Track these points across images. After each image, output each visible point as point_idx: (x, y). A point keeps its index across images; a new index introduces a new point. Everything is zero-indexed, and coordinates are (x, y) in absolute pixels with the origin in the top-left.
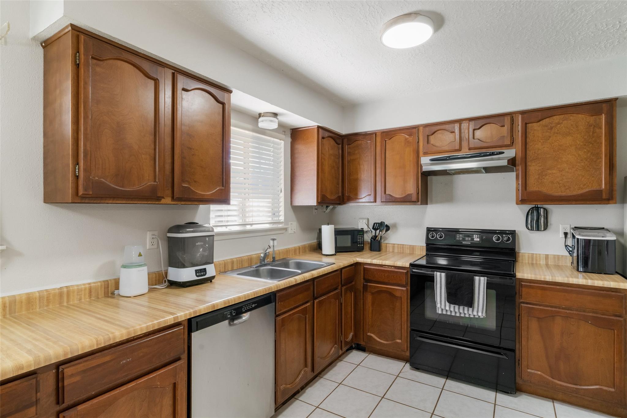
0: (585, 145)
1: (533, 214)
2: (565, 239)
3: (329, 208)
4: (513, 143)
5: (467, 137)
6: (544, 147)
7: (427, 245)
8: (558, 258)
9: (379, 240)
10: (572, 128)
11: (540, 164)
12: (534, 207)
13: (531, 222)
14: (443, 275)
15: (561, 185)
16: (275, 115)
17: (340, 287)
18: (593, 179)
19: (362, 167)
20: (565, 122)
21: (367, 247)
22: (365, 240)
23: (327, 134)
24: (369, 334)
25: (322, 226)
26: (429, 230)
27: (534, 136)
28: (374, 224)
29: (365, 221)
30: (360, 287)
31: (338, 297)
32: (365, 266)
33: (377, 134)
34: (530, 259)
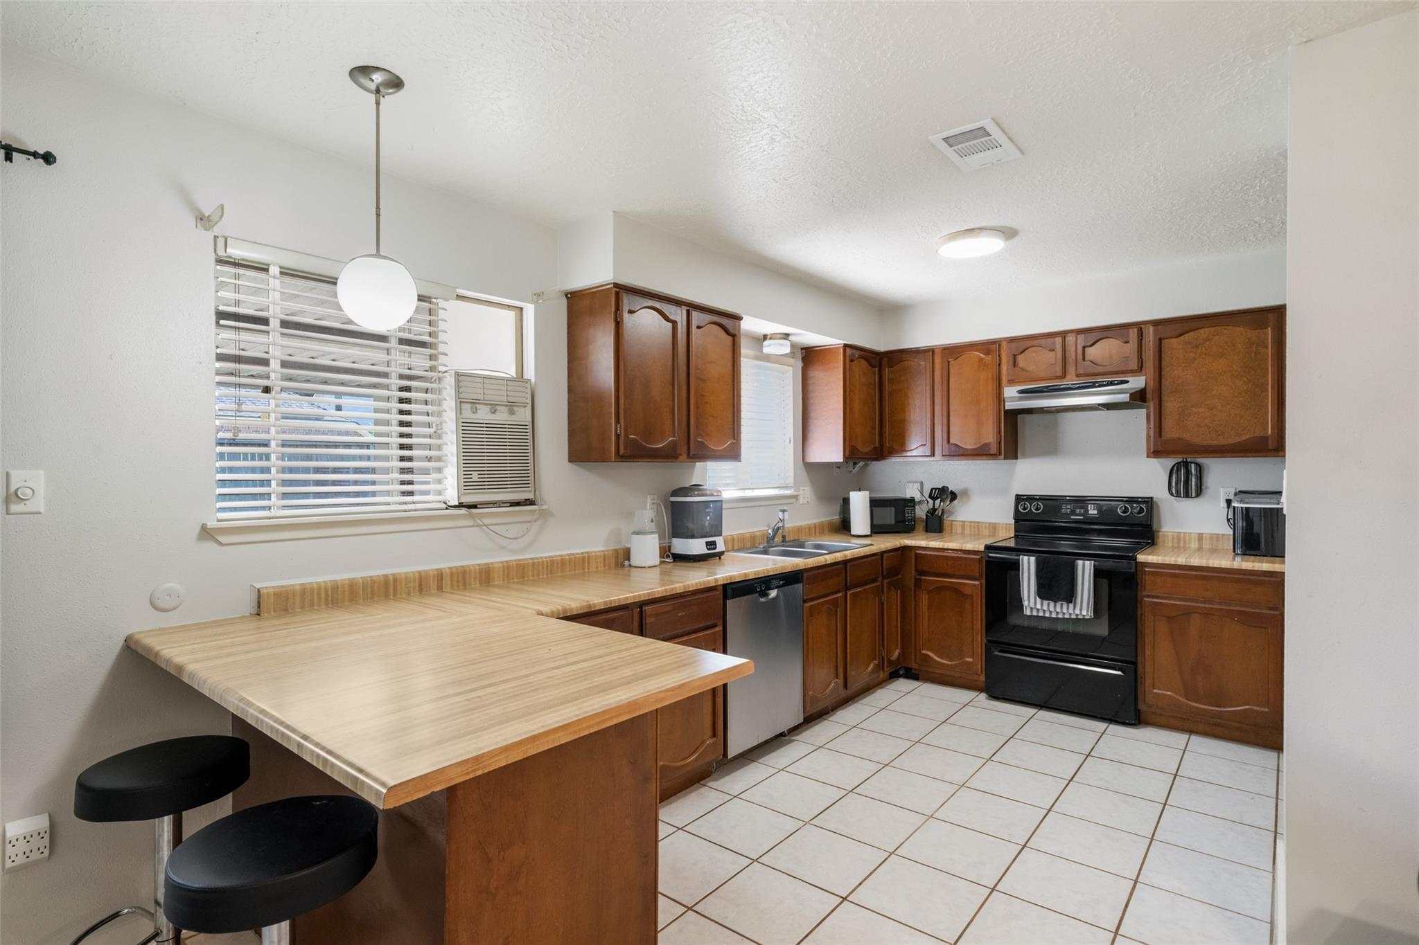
0: (1245, 371)
1: (1179, 473)
2: (1227, 509)
3: (858, 466)
4: (1141, 367)
5: (1074, 358)
6: (1186, 375)
7: (1017, 520)
8: (1216, 537)
9: (940, 514)
10: (1226, 347)
11: (1181, 399)
12: (1180, 462)
13: (1177, 484)
14: (1033, 559)
15: (1211, 429)
16: (786, 336)
17: (880, 579)
18: (1256, 420)
19: (911, 401)
20: (1217, 337)
21: (920, 526)
22: (917, 516)
23: (857, 353)
24: (924, 652)
25: (851, 493)
26: (1019, 499)
27: (1172, 357)
28: (932, 490)
29: (917, 486)
30: (911, 583)
31: (879, 592)
32: (918, 552)
33: (936, 350)
34: (1176, 541)
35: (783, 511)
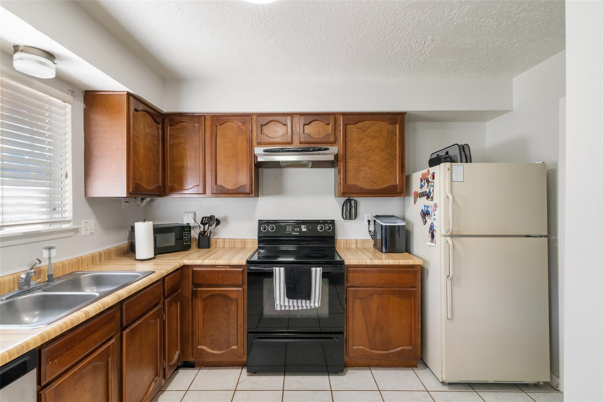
0: (386, 148)
1: (347, 205)
2: (368, 225)
3: (145, 201)
4: (336, 140)
5: (298, 131)
6: (359, 147)
7: (259, 237)
8: (364, 241)
9: (208, 235)
10: (378, 133)
11: (356, 162)
12: (347, 199)
13: (346, 212)
14: (282, 269)
15: (370, 180)
16: (50, 56)
18: (391, 176)
19: (188, 153)
20: (373, 126)
21: (194, 244)
22: (192, 237)
23: (141, 107)
24: (199, 347)
25: (135, 223)
26: (261, 223)
27: (352, 136)
28: (203, 218)
29: (192, 215)
30: (188, 294)
31: (159, 315)
32: (194, 269)
33: (207, 117)
34: (345, 245)
35: (50, 248)
